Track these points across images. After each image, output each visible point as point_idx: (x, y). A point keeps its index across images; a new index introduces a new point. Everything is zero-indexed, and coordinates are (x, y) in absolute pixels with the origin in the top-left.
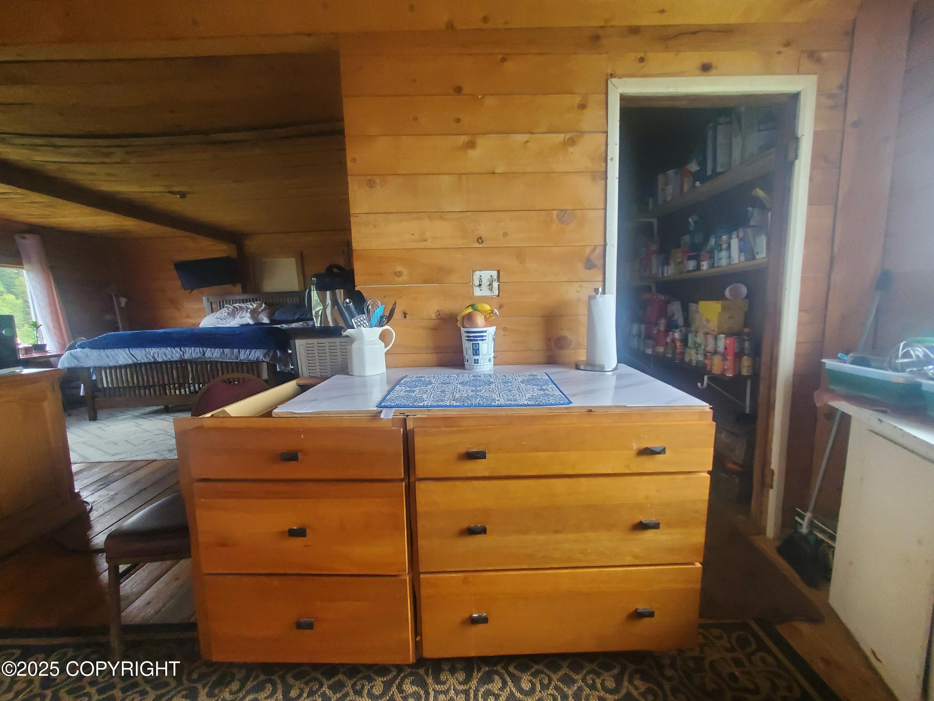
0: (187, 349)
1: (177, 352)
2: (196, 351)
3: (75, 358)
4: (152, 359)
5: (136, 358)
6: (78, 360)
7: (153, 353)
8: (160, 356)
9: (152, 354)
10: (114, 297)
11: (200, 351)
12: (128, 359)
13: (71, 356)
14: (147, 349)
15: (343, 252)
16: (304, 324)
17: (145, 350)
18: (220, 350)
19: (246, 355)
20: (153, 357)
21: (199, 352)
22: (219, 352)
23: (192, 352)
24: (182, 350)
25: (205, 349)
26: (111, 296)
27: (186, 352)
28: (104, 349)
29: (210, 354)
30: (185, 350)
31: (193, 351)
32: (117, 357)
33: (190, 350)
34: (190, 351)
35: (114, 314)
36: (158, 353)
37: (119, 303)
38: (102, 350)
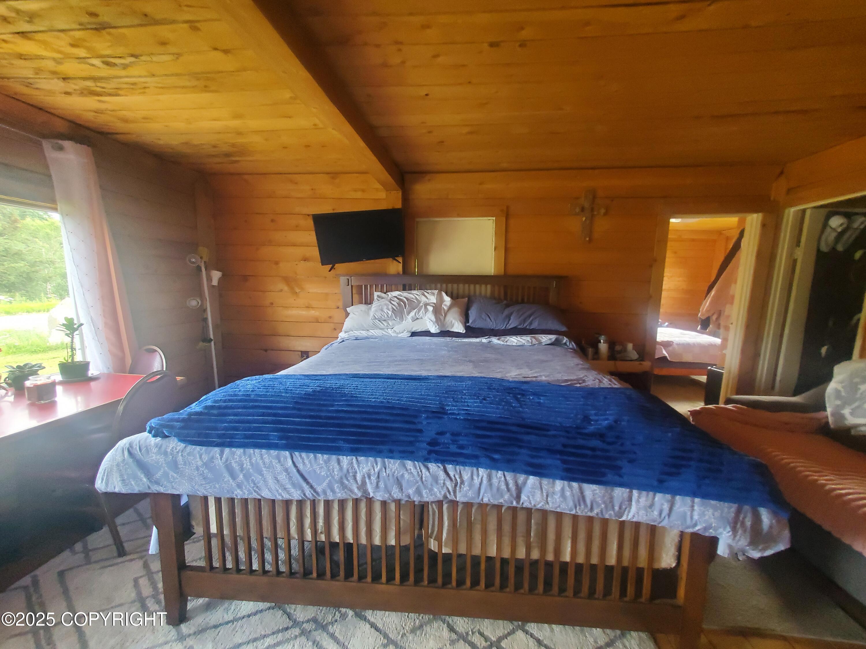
0: (467, 472)
1: (436, 479)
2: (495, 481)
3: (141, 465)
4: (356, 490)
5: (312, 487)
6: (148, 474)
7: (364, 478)
8: (382, 485)
9: (359, 477)
10: (203, 270)
11: (507, 484)
12: (289, 486)
13: (131, 460)
14: (345, 460)
15: (583, 209)
16: (534, 340)
17: (339, 462)
18: (570, 487)
19: (656, 513)
20: (363, 486)
21: (503, 487)
22: (568, 493)
23: (481, 484)
24: (452, 474)
25: (521, 478)
26: (199, 269)
27: (462, 482)
28: (221, 445)
29: (538, 496)
30: (461, 476)
31: (485, 481)
32: (257, 478)
33: (475, 477)
34: (477, 481)
35: (201, 295)
36: (378, 477)
37: (209, 279)
38: (217, 450)
